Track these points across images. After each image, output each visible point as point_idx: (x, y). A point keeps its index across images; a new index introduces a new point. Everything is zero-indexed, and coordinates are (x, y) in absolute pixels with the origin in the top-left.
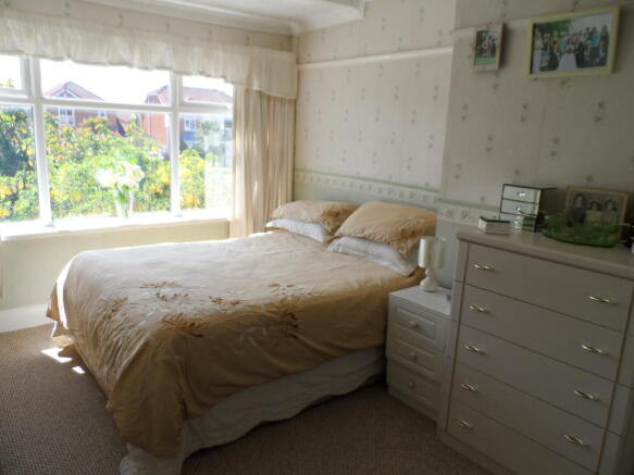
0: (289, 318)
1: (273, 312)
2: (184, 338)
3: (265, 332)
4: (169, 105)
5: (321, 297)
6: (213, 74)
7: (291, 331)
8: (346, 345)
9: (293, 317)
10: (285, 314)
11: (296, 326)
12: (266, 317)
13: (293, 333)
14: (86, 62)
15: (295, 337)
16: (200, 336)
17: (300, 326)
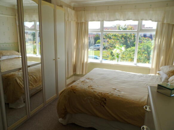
0: (104, 100)
1: (98, 95)
2: (71, 91)
3: (93, 100)
4: (137, 30)
5: (122, 98)
6: (148, 19)
7: (103, 103)
8: (126, 120)
9: (105, 100)
10: (103, 98)
11: (105, 103)
12: (95, 96)
13: (103, 105)
14: (109, 21)
15: (104, 106)
16: (75, 93)
17: (107, 104)
